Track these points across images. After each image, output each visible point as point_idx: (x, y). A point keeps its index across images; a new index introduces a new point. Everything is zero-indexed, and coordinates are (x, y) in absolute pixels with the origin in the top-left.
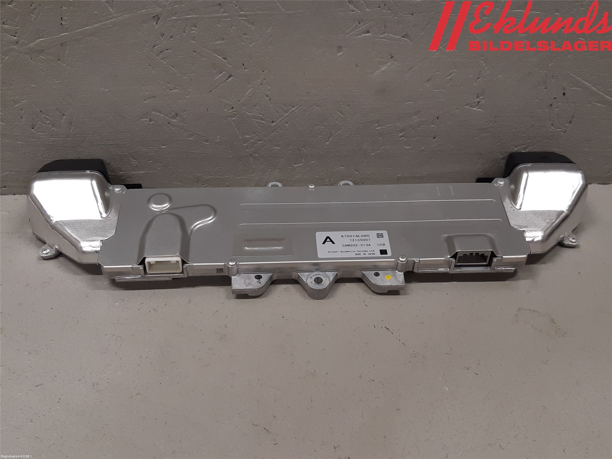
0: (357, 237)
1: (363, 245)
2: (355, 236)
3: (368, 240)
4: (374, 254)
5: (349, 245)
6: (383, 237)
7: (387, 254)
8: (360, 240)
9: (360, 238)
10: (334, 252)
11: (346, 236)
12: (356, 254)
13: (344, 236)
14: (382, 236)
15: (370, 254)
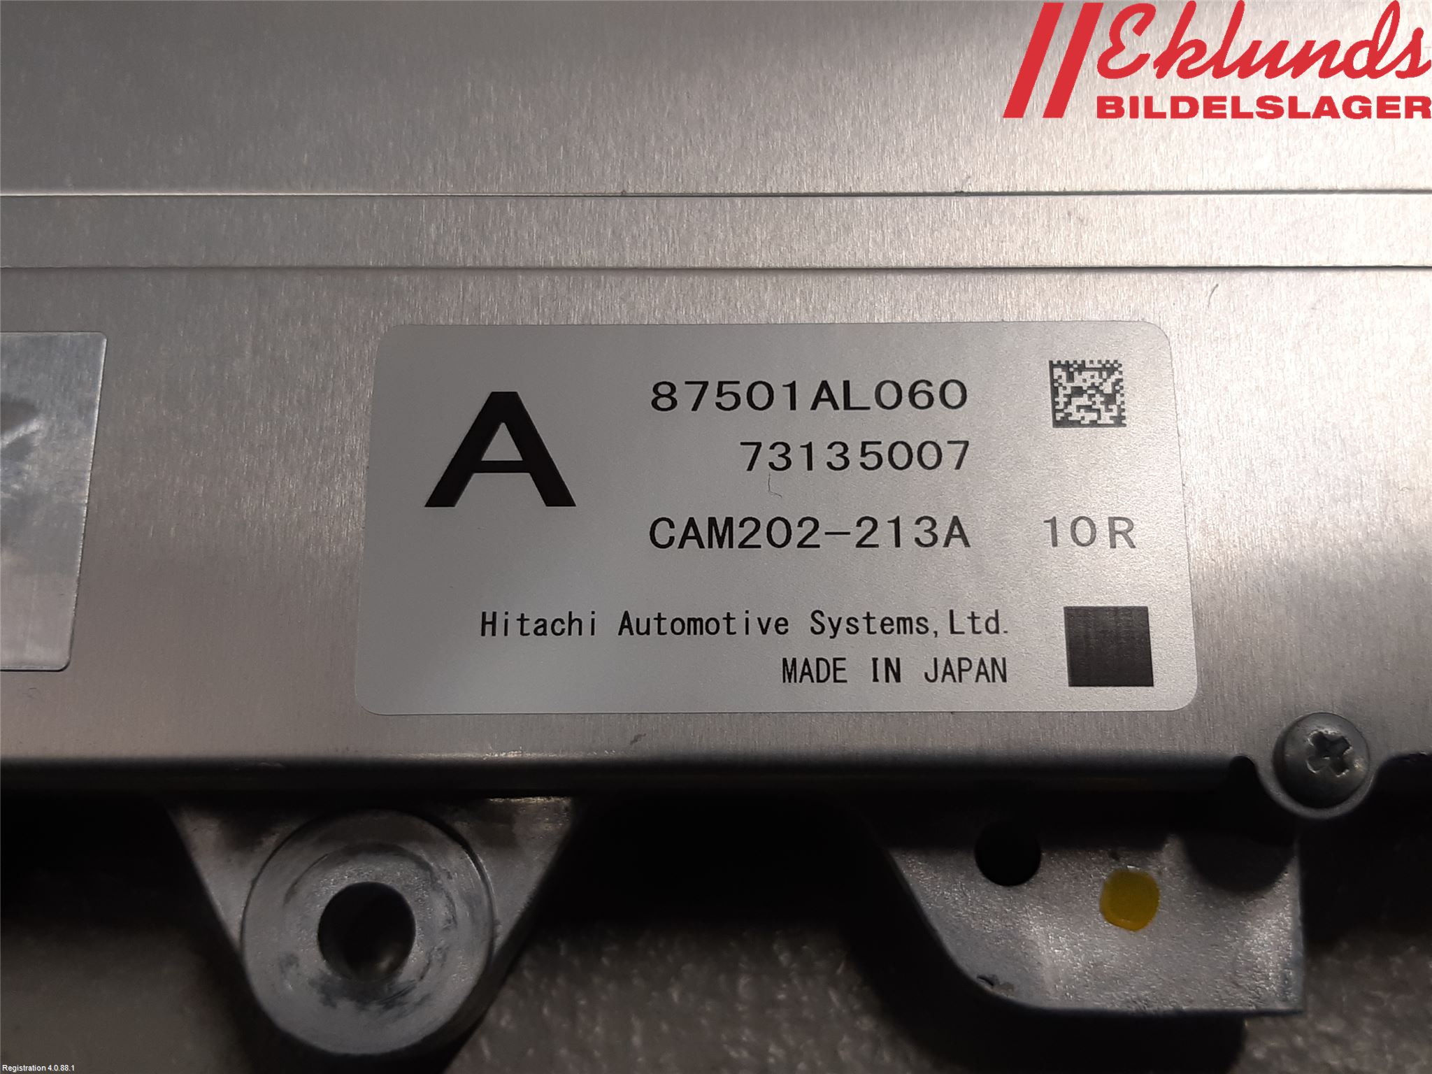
0: (825, 406)
1: (885, 534)
2: (806, 395)
3: (951, 454)
4: (995, 670)
5: (721, 533)
6: (1119, 421)
7: (1143, 676)
8: (854, 454)
9: (852, 428)
10: (542, 628)
11: (712, 390)
12: (789, 671)
13: (686, 396)
14: (1110, 399)
15: (951, 671)
